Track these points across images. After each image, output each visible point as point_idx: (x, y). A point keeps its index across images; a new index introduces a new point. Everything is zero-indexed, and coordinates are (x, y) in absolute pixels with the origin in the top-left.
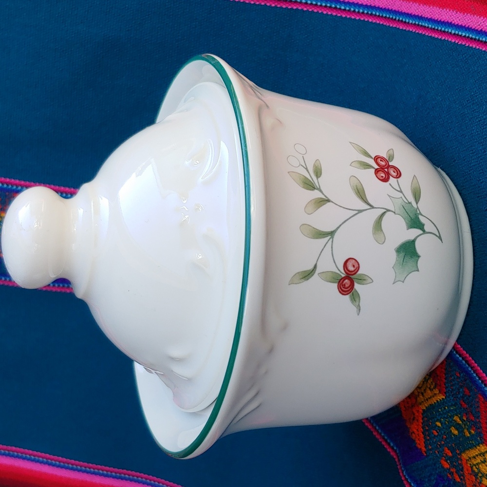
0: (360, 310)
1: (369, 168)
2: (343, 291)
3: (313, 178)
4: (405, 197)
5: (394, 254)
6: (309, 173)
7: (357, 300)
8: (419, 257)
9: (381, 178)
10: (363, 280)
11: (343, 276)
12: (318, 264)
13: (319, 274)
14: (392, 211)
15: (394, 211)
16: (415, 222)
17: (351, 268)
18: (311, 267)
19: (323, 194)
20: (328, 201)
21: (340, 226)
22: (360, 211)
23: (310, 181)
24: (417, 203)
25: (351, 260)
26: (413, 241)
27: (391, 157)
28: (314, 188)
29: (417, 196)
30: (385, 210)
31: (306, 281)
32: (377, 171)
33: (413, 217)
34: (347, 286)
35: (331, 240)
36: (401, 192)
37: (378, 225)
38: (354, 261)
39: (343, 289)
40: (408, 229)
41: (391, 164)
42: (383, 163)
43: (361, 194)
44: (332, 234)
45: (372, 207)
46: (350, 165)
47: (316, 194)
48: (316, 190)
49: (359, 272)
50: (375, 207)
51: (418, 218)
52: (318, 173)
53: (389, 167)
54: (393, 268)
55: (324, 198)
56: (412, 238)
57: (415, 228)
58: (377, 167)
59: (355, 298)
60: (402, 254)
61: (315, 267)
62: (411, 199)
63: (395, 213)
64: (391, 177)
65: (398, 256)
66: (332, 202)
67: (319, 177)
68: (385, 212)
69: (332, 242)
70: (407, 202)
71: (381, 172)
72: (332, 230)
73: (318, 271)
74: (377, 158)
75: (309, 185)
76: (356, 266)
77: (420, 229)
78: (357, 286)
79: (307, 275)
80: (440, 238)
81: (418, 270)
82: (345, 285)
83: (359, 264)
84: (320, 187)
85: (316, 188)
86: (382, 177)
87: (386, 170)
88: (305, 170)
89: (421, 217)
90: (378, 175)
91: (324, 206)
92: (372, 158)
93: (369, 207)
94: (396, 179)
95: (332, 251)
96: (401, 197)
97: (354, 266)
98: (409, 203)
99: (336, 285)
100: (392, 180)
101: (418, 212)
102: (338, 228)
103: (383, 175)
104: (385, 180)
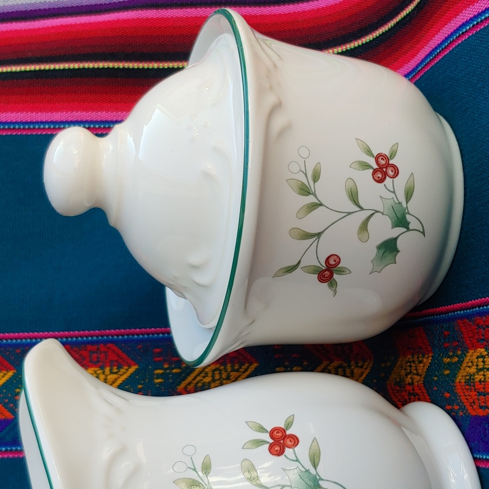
0: (336, 293)
1: (367, 169)
2: (322, 279)
3: (310, 182)
4: (397, 198)
5: (375, 250)
6: (307, 177)
7: (334, 286)
8: (398, 252)
9: (378, 179)
10: (342, 271)
11: (324, 268)
12: (301, 261)
13: (301, 268)
14: (380, 212)
15: (382, 211)
16: (401, 221)
17: (332, 262)
18: (295, 263)
19: (317, 199)
20: (321, 205)
21: (328, 227)
22: (349, 213)
23: (307, 186)
24: (407, 203)
25: (333, 256)
26: (396, 239)
27: (393, 154)
28: (310, 193)
29: (409, 195)
30: (374, 212)
31: (289, 274)
32: (375, 171)
33: (399, 216)
34: (326, 276)
35: (317, 240)
36: (394, 192)
37: (364, 226)
38: (336, 256)
39: (323, 278)
40: (392, 228)
41: (391, 162)
42: (383, 162)
43: (354, 197)
44: (319, 235)
45: (362, 209)
46: (350, 167)
47: (311, 199)
48: (310, 195)
49: (340, 265)
50: (365, 208)
51: (405, 217)
52: (316, 177)
53: (388, 165)
54: (372, 261)
55: (318, 202)
56: (395, 236)
57: (399, 226)
58: (375, 166)
59: (333, 284)
60: (382, 251)
61: (299, 262)
62: (402, 199)
63: (383, 213)
64: (387, 178)
65: (378, 252)
66: (324, 206)
67: (317, 181)
68: (374, 213)
69: (318, 241)
70: (397, 202)
71: (379, 172)
72: (320, 232)
73: (301, 265)
74: (379, 157)
75: (305, 191)
76: (338, 260)
77: (405, 227)
78: (335, 276)
79: (291, 269)
80: (423, 233)
81: (395, 263)
82: (324, 275)
83: (340, 259)
84: (315, 192)
85: (311, 192)
86: (379, 177)
87: (384, 170)
88: (304, 175)
89: (408, 217)
90: (375, 176)
91: (316, 210)
92: (374, 157)
93: (359, 209)
94: (391, 179)
95: (317, 249)
96: (393, 198)
97: (335, 261)
98: (399, 203)
99: (317, 275)
100: (388, 181)
101: (406, 211)
102: (326, 229)
103: (380, 176)
104: (380, 181)
